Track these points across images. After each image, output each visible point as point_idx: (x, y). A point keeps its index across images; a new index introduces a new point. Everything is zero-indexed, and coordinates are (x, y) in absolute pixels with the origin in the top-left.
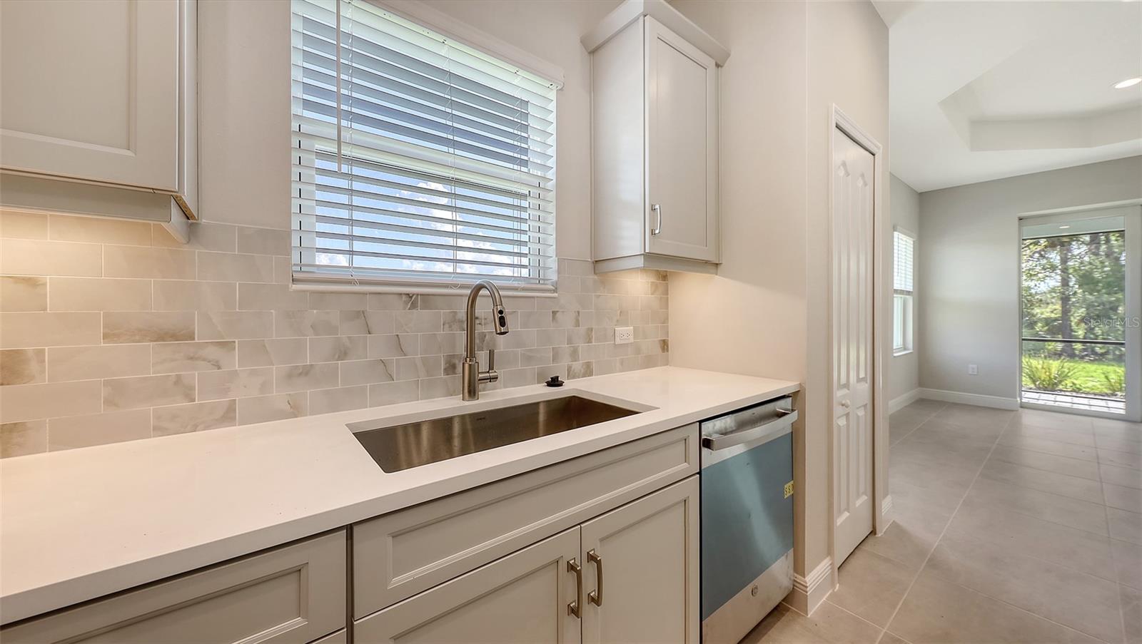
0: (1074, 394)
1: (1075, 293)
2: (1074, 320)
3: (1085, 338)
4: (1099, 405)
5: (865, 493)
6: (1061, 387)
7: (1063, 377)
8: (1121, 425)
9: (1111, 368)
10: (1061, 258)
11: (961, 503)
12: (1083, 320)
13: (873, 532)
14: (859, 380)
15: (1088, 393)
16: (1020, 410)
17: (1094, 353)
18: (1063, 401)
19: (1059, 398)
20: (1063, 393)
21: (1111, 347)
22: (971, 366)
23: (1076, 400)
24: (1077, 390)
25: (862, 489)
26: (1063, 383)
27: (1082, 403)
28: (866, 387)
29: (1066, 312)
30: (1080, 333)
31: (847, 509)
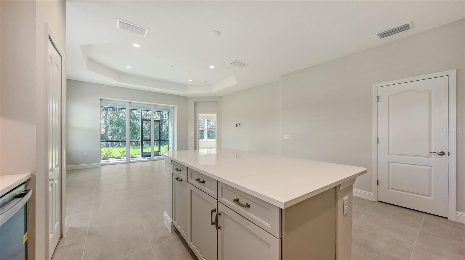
0: (113, 158)
1: (109, 126)
2: (109, 134)
3: (111, 140)
4: (119, 160)
5: (58, 221)
6: (109, 157)
7: (109, 153)
8: (125, 165)
9: (121, 149)
10: (105, 114)
11: (92, 206)
12: (111, 135)
13: (62, 237)
14: (56, 166)
15: (116, 157)
16: (101, 166)
17: (113, 145)
18: (111, 161)
19: (109, 160)
20: (110, 158)
21: (117, 142)
22: (85, 153)
23: (113, 160)
24: (113, 157)
25: (57, 219)
26: (110, 155)
27: (115, 161)
28: (58, 169)
29: (106, 132)
30: (110, 139)
31: (52, 233)
